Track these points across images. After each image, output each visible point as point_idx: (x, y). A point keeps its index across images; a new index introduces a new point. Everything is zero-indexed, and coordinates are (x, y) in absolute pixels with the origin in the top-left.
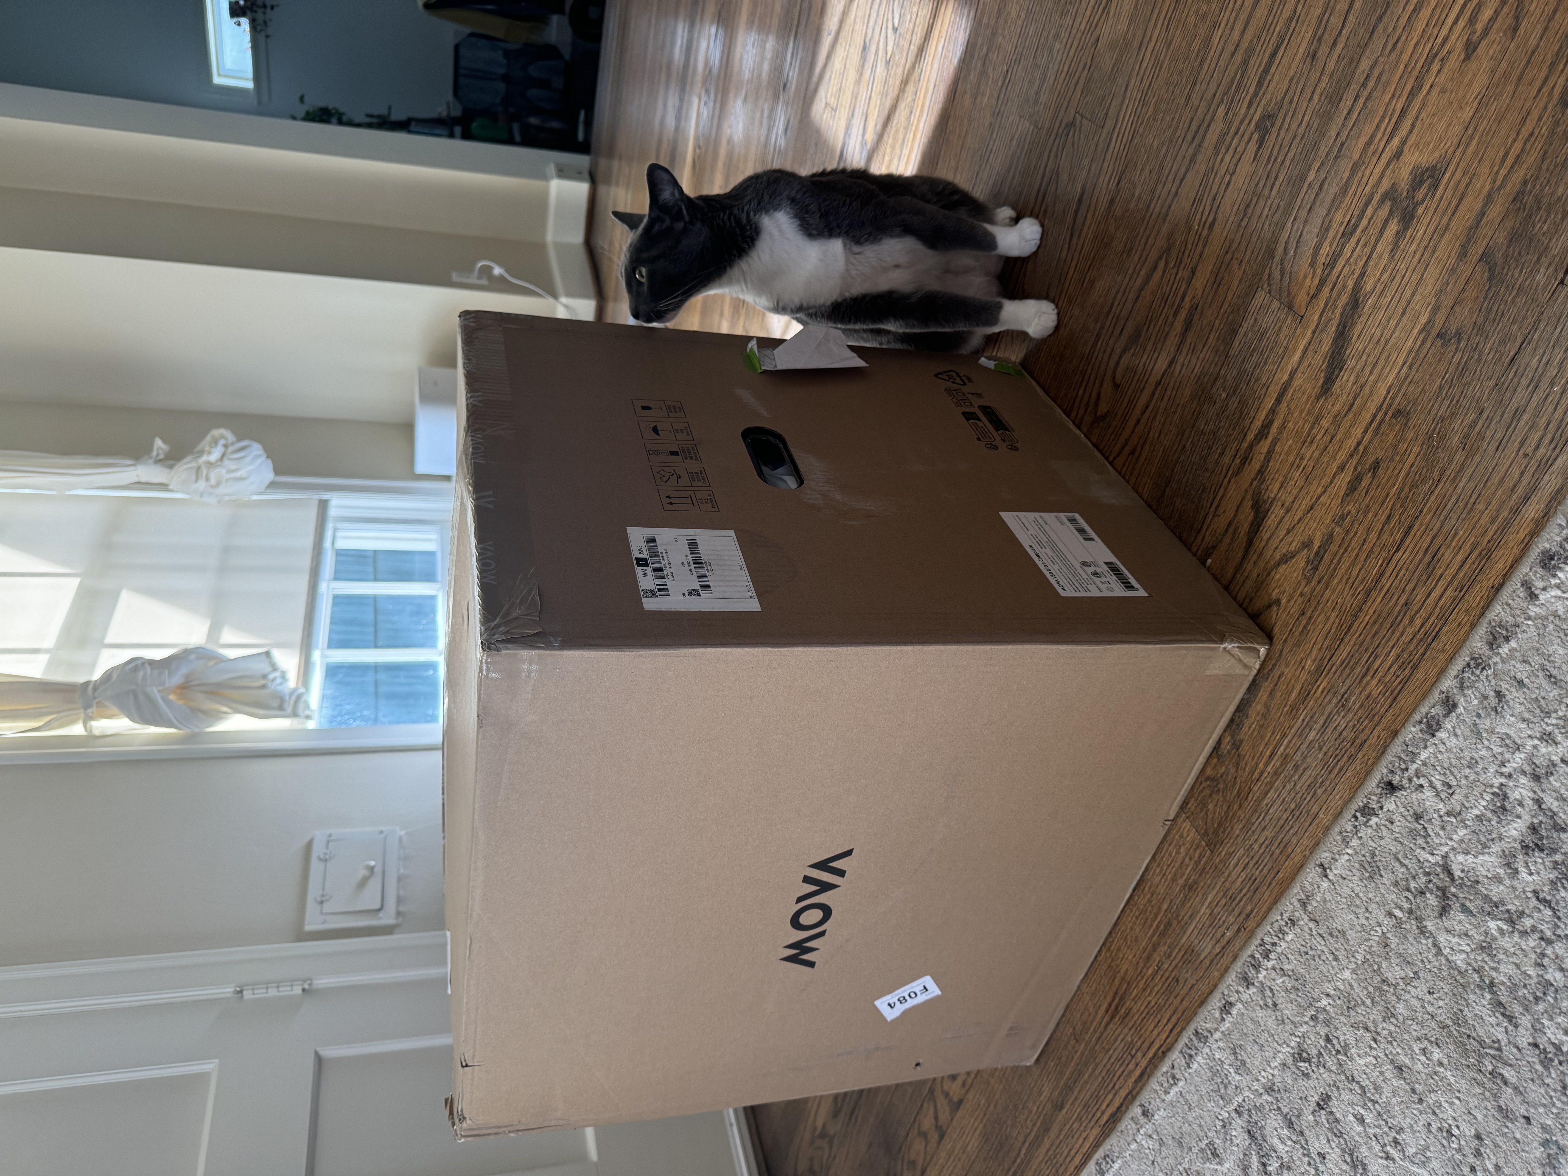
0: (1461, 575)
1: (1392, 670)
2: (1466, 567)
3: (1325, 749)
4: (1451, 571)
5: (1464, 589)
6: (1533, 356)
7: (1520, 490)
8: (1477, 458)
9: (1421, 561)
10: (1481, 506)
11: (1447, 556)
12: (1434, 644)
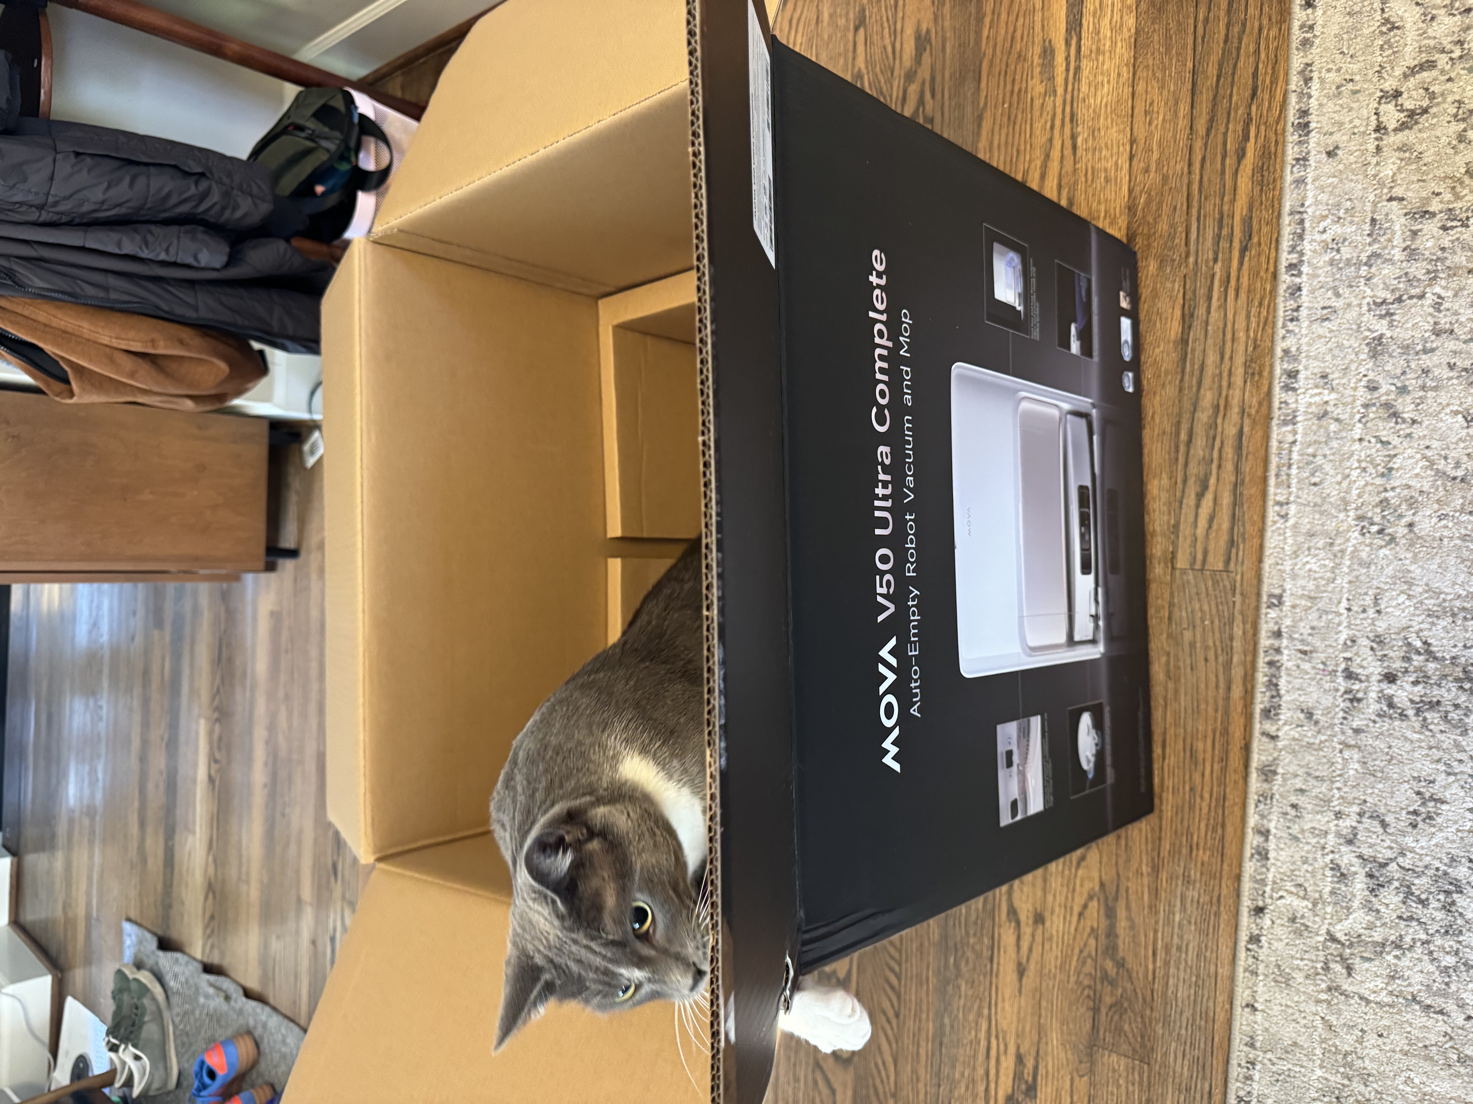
0: (1217, 752)
1: (1209, 837)
2: (1217, 745)
3: (1193, 921)
4: (1209, 755)
5: (1224, 759)
6: (1181, 611)
7: (1222, 685)
8: (1183, 680)
9: (1184, 758)
10: (1203, 706)
11: (1200, 745)
12: (1227, 804)
